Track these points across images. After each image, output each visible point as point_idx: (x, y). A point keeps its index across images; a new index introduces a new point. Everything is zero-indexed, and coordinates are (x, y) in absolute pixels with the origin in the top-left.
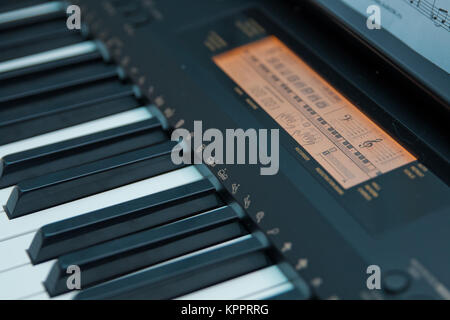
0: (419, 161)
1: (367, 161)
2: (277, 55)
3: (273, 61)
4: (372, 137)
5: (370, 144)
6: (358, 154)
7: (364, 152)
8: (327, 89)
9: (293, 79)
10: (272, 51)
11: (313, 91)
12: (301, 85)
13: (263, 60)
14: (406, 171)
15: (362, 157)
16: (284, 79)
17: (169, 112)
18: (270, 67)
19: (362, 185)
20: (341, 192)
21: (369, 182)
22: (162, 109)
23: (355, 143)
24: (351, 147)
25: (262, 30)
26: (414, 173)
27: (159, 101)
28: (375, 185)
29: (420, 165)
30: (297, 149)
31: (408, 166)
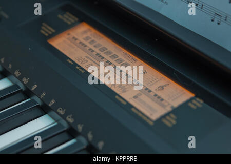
0: (196, 96)
1: (162, 100)
2: (89, 34)
3: (87, 39)
4: (162, 83)
5: (162, 88)
6: (156, 95)
7: (159, 94)
8: (126, 54)
9: (103, 49)
10: (85, 32)
11: (118, 57)
12: (109, 53)
13: (81, 39)
14: (190, 104)
15: (159, 97)
16: (97, 50)
17: (25, 80)
18: (86, 43)
19: (164, 117)
20: (151, 123)
21: (168, 114)
22: (20, 78)
23: (153, 88)
24: (150, 91)
25: (77, 19)
26: (195, 105)
27: (17, 73)
28: (172, 115)
29: (198, 99)
30: (117, 97)
31: (190, 100)
